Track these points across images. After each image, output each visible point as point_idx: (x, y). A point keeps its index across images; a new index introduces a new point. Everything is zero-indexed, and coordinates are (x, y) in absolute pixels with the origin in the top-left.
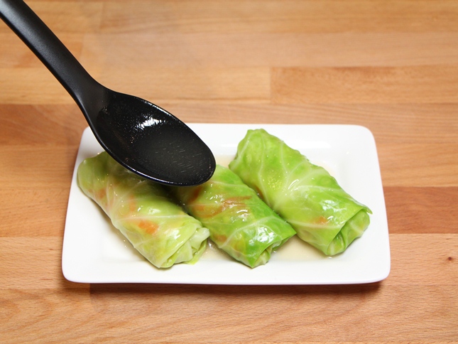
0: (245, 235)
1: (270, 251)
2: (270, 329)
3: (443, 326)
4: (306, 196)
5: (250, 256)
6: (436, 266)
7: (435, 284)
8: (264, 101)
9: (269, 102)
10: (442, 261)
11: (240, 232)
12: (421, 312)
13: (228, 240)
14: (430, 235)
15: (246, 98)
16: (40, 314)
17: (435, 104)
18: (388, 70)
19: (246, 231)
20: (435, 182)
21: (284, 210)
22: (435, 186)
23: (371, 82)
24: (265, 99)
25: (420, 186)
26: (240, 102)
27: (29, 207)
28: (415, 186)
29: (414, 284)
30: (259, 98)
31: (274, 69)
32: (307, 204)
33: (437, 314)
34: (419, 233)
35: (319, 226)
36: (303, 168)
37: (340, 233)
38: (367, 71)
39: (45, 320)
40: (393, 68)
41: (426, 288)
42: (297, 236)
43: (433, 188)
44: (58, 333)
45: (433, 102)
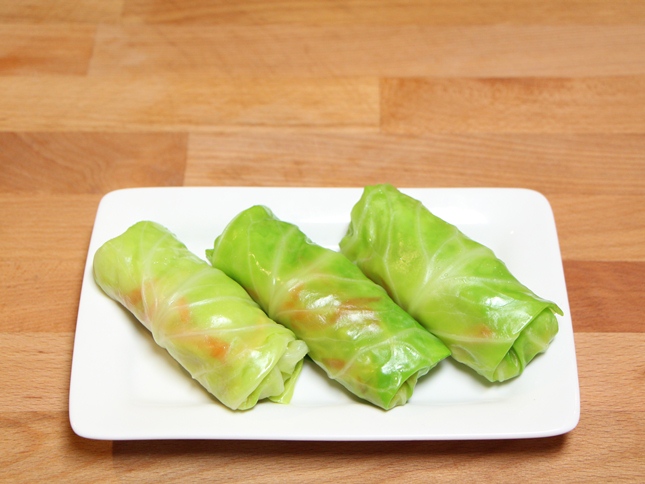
0: (374, 359)
1: (412, 384)
2: (372, 476)
3: (637, 473)
4: (457, 295)
5: (382, 391)
6: (628, 382)
7: (626, 409)
8: (370, 130)
9: (377, 130)
10: (638, 375)
11: (366, 354)
12: (603, 451)
13: (347, 367)
14: (620, 334)
15: (343, 125)
16: (22, 450)
17: (632, 135)
18: (560, 83)
19: (376, 352)
20: (629, 255)
21: (426, 315)
22: (629, 260)
23: (535, 101)
24: (372, 125)
25: (606, 260)
26: (332, 131)
27: (9, 287)
28: (598, 260)
29: (594, 408)
30: (363, 125)
31: (385, 81)
32: (459, 305)
33: (627, 455)
34: (603, 331)
35: (479, 340)
36: (452, 248)
37: (512, 349)
38: (529, 84)
39: (28, 459)
40: (568, 80)
41: (612, 415)
42: (450, 359)
43: (626, 262)
44: (49, 479)
45: (629, 131)
